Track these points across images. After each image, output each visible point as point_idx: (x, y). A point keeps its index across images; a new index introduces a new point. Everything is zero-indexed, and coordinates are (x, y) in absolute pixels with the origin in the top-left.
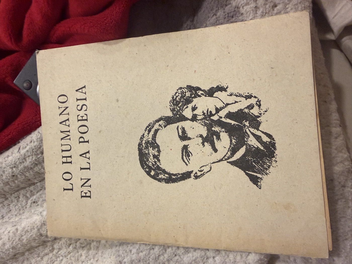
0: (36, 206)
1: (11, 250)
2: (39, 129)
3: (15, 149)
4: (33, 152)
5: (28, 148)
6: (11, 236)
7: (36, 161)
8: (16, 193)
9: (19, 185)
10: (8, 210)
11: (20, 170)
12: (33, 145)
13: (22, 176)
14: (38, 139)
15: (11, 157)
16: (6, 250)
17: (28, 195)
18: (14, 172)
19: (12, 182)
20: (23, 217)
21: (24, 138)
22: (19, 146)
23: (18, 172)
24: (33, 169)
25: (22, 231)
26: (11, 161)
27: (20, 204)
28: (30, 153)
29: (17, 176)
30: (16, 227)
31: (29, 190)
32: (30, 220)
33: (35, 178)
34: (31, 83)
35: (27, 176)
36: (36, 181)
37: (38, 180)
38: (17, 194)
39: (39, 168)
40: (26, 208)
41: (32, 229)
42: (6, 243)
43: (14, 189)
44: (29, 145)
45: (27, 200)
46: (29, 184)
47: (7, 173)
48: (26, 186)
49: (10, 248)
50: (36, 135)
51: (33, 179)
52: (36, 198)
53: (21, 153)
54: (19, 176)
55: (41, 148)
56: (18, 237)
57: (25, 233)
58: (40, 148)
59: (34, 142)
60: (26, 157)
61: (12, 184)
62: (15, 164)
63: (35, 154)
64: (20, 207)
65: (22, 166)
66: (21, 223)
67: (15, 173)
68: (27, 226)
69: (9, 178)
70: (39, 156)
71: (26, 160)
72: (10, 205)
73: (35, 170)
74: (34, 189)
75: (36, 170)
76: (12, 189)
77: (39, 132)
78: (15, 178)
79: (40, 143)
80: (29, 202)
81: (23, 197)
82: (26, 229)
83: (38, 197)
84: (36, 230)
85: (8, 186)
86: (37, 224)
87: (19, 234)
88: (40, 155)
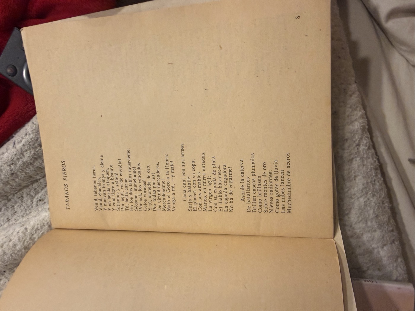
0: (43, 204)
1: (23, 250)
2: (34, 120)
3: (9, 145)
4: (30, 145)
5: (23, 141)
6: (21, 236)
7: (35, 155)
8: (18, 193)
9: (20, 183)
10: (13, 212)
11: (19, 167)
12: (29, 138)
13: (23, 174)
14: (33, 130)
15: (7, 153)
16: (18, 251)
17: (32, 194)
18: (12, 169)
19: (13, 181)
20: (30, 217)
21: (17, 132)
22: (14, 141)
23: (17, 168)
24: (32, 164)
25: (32, 230)
26: (7, 158)
27: (26, 204)
28: (27, 147)
29: (16, 174)
30: (25, 227)
31: (32, 188)
32: (39, 217)
33: (37, 174)
34: (15, 67)
35: (28, 173)
36: (38, 177)
37: (40, 176)
38: (20, 194)
39: (39, 163)
40: (32, 207)
41: (42, 226)
42: (17, 244)
43: (15, 188)
44: (24, 138)
45: (32, 198)
46: (31, 181)
47: (5, 172)
48: (28, 184)
49: (22, 249)
50: (31, 126)
51: (35, 175)
52: (42, 196)
53: (17, 148)
54: (18, 173)
55: (39, 141)
56: (29, 236)
57: (36, 231)
58: (37, 140)
59: (30, 134)
60: (23, 152)
61: (13, 183)
62: (12, 160)
63: (32, 148)
64: (25, 208)
65: (21, 162)
66: (30, 222)
67: (14, 170)
68: (36, 224)
69: (8, 177)
70: (37, 150)
71: (23, 155)
72: (14, 206)
73: (35, 165)
74: (38, 186)
75: (37, 165)
76: (14, 189)
77: (33, 123)
78: (14, 176)
79: (36, 134)
80: (35, 200)
81: (27, 196)
82: (36, 227)
83: (43, 194)
84: (47, 226)
85: (9, 186)
86: (46, 220)
87: (29, 233)
88: (39, 148)
